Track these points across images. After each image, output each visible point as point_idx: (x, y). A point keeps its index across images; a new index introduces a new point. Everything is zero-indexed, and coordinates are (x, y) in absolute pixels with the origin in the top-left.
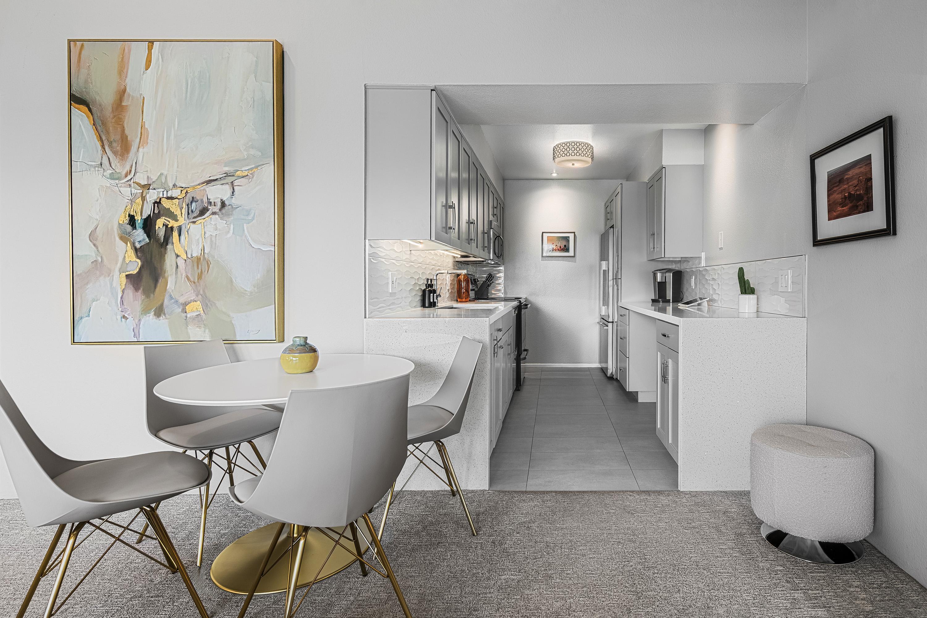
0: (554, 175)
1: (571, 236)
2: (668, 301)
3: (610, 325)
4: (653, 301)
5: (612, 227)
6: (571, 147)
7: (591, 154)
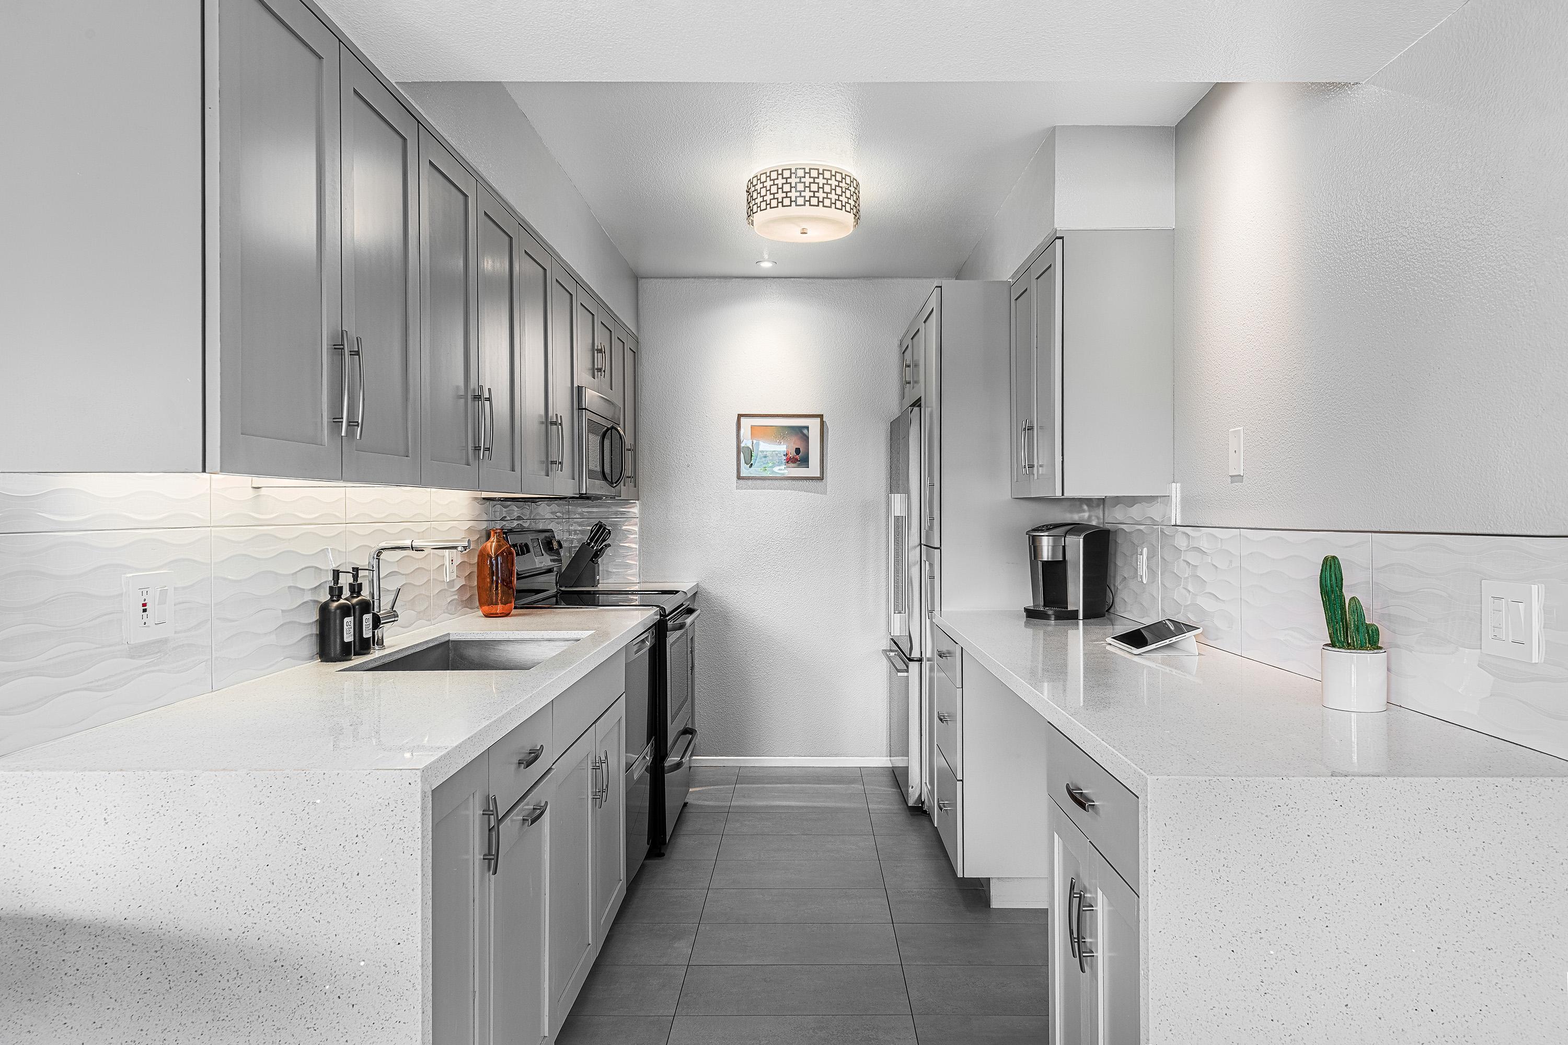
0: (766, 265)
1: (814, 425)
2: (1073, 615)
3: (914, 666)
4: (1031, 614)
5: (917, 403)
6: (793, 180)
7: (851, 201)
